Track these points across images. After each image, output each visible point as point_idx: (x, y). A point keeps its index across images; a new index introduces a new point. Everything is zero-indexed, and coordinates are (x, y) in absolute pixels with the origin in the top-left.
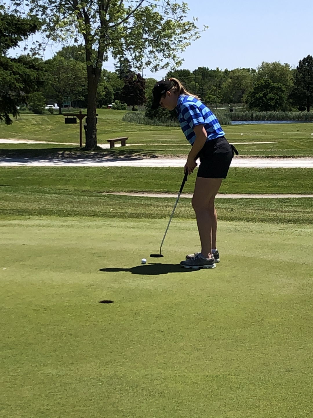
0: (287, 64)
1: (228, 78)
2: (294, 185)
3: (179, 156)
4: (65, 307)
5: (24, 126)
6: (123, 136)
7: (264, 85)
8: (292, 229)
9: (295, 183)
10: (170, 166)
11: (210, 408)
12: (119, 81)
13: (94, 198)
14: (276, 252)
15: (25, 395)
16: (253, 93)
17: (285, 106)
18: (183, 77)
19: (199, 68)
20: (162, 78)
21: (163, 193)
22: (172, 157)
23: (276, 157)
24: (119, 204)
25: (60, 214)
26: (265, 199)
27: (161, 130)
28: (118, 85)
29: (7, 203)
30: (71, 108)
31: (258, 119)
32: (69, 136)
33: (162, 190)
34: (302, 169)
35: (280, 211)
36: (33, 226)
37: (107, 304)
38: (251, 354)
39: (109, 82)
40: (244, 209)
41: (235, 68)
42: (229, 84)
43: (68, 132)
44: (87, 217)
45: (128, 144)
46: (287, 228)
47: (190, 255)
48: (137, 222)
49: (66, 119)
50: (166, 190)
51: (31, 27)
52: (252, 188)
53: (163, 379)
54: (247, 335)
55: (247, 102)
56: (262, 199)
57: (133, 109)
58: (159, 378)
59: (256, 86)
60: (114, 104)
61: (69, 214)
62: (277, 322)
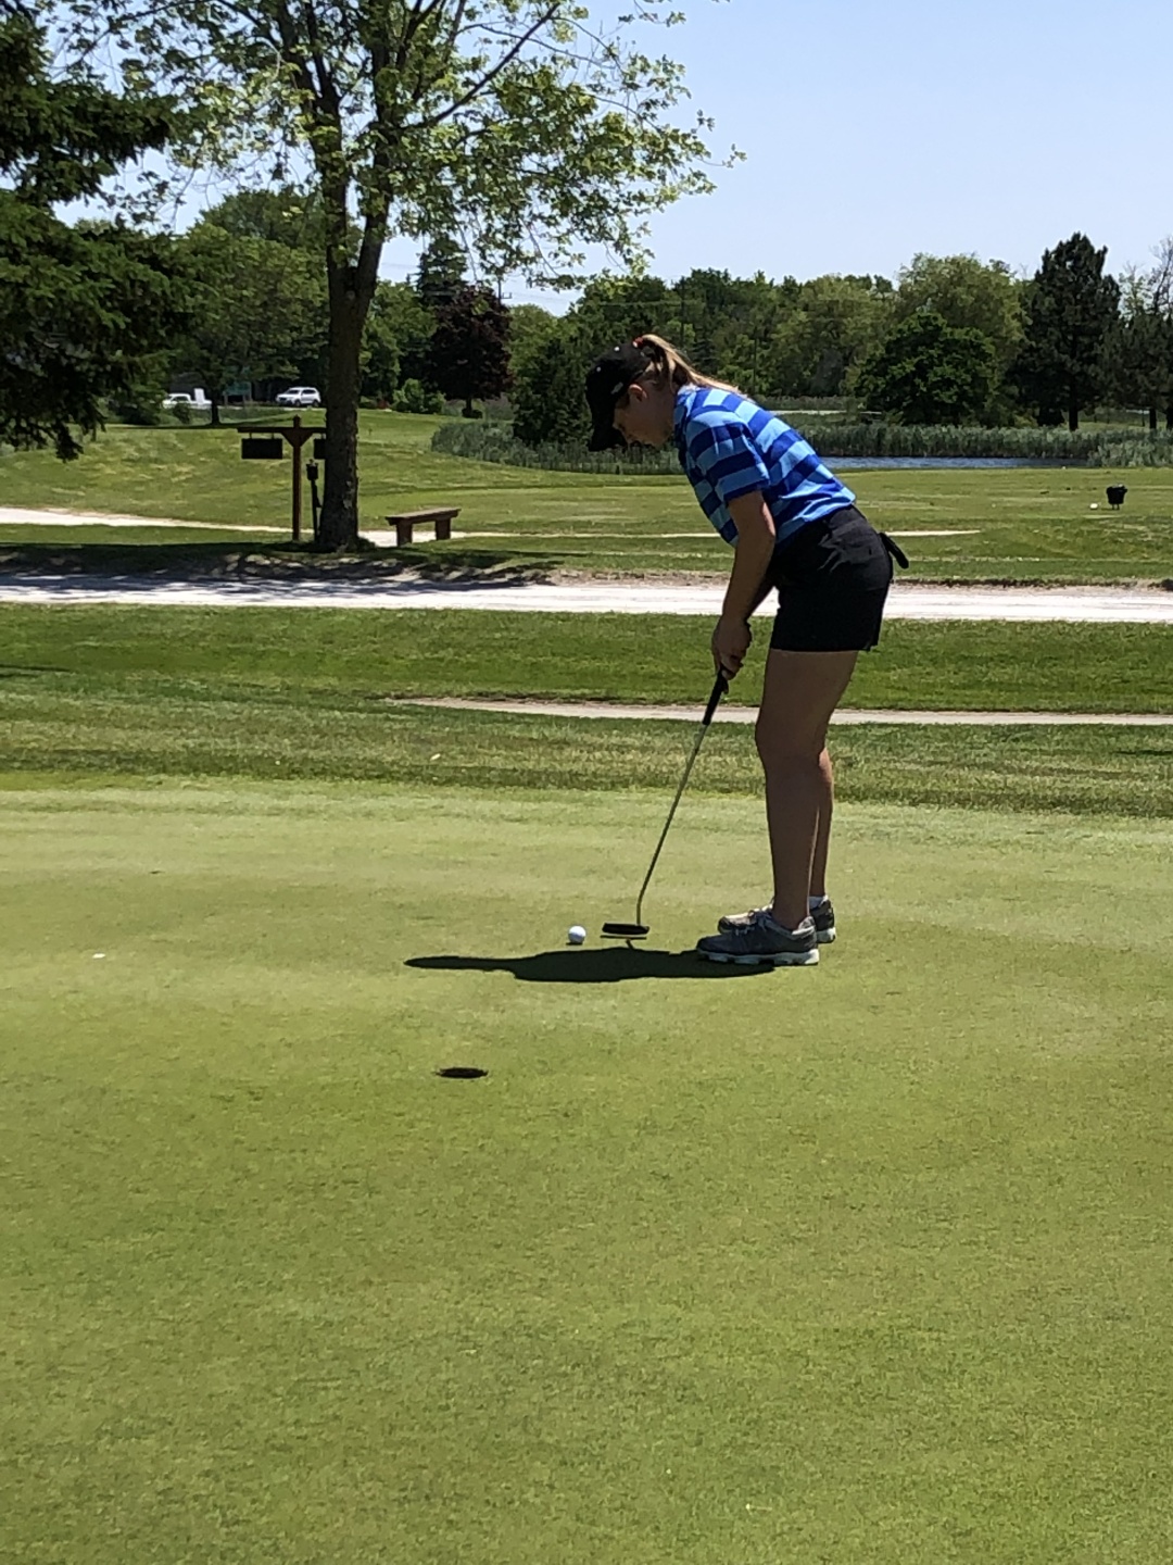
0: (998, 263)
1: (795, 308)
2: (1045, 681)
3: (642, 576)
4: (323, 1088)
5: (97, 467)
6: (442, 505)
7: (921, 335)
8: (1068, 834)
9: (1048, 673)
10: (615, 610)
11: (857, 1439)
12: (417, 313)
14: (1024, 910)
15: (216, 1389)
16: (883, 360)
17: (994, 408)
18: (642, 304)
19: (695, 273)
20: (569, 305)
22: (617, 578)
23: (978, 582)
24: (456, 739)
25: (263, 768)
26: (945, 726)
27: (572, 486)
28: (413, 327)
29: (73, 729)
30: (251, 405)
31: (899, 450)
32: (251, 502)
33: (586, 691)
34: (1072, 625)
35: (1010, 770)
36: (177, 809)
37: (466, 1081)
38: (978, 1258)
39: (383, 316)
40: (889, 762)
41: (821, 276)
42: (800, 329)
43: (246, 489)
44: (356, 782)
45: (457, 531)
46: (1052, 828)
47: (732, 918)
48: (534, 802)
49: (244, 441)
50: (603, 693)
51: (149, 129)
52: (899, 689)
53: (685, 1339)
54: (958, 1194)
55: (859, 392)
57: (468, 413)
58: (670, 1337)
59: (893, 338)
60: (402, 392)
61: (293, 771)
62: (1056, 1148)
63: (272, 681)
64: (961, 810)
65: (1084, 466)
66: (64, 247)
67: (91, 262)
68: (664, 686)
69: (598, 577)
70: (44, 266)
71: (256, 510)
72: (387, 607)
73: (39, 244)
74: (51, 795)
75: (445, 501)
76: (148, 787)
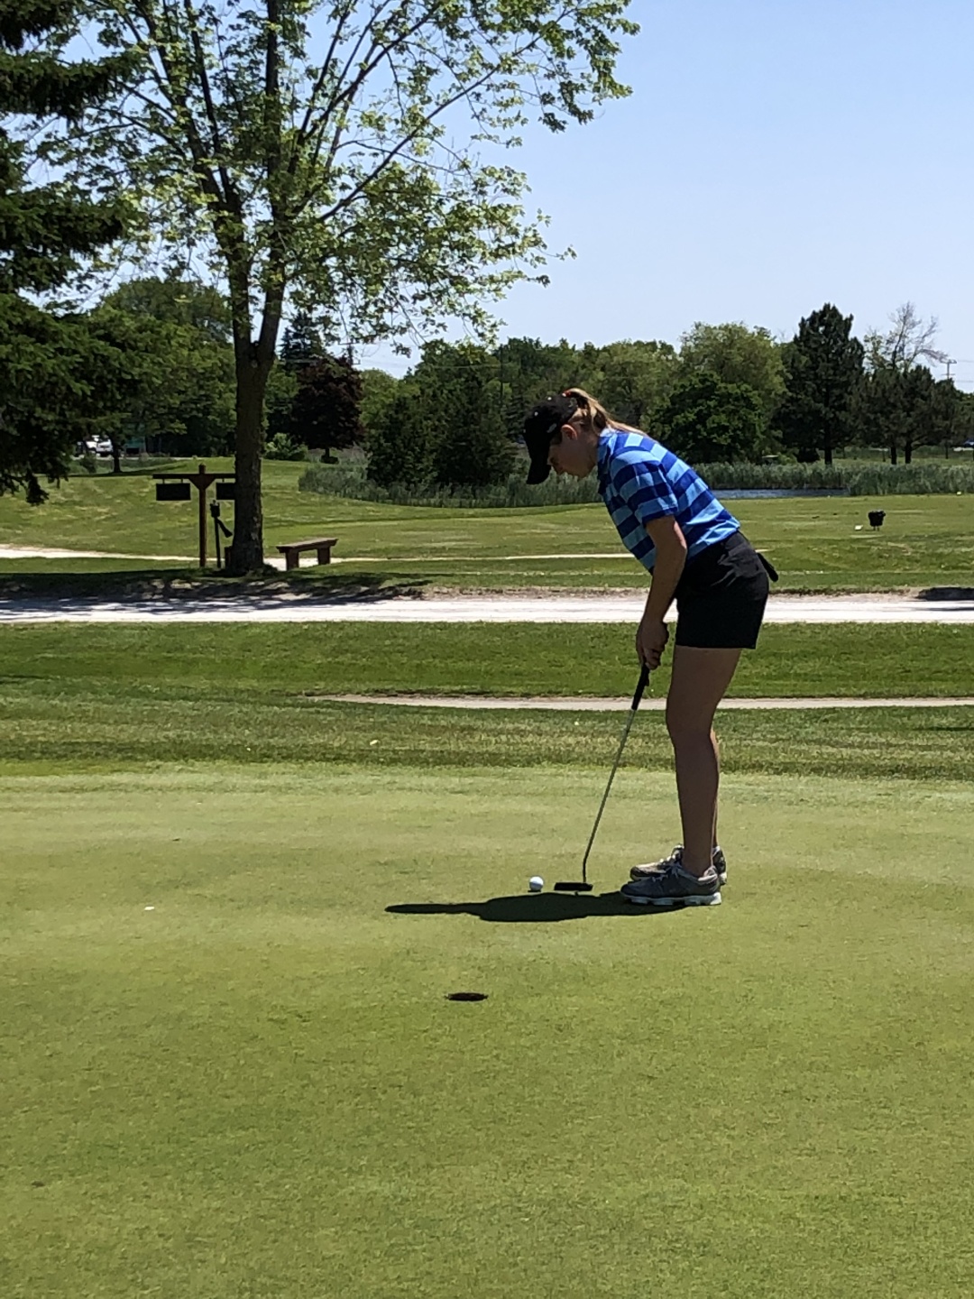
0: (762, 329)
1: (595, 369)
2: (840, 672)
4: (357, 1011)
6: (319, 536)
7: (700, 389)
8: (911, 795)
9: (843, 666)
12: (281, 377)
13: (298, 710)
14: (893, 857)
15: (326, 1253)
16: (668, 410)
17: (761, 449)
19: (511, 341)
20: (407, 371)
21: (467, 697)
22: (480, 594)
24: (383, 727)
25: (238, 754)
26: (766, 710)
28: (279, 389)
29: (69, 726)
30: (147, 457)
32: (161, 536)
34: (862, 625)
35: (840, 745)
36: (179, 789)
37: (472, 1004)
38: (918, 1138)
41: (614, 342)
43: (159, 525)
44: (317, 764)
45: (335, 557)
46: (896, 790)
47: (642, 867)
48: (468, 777)
49: (158, 486)
50: (478, 688)
51: (105, 227)
53: (696, 1206)
56: (760, 711)
57: (327, 459)
58: (684, 1204)
59: (677, 392)
60: (271, 444)
61: (265, 756)
62: (963, 1049)
63: (202, 684)
64: (817, 777)
65: (841, 495)
66: (38, 328)
67: (62, 340)
68: (528, 682)
69: (464, 592)
70: (23, 343)
71: (165, 543)
72: (293, 620)
73: (18, 326)
74: (72, 779)
75: (321, 533)
76: (150, 771)
